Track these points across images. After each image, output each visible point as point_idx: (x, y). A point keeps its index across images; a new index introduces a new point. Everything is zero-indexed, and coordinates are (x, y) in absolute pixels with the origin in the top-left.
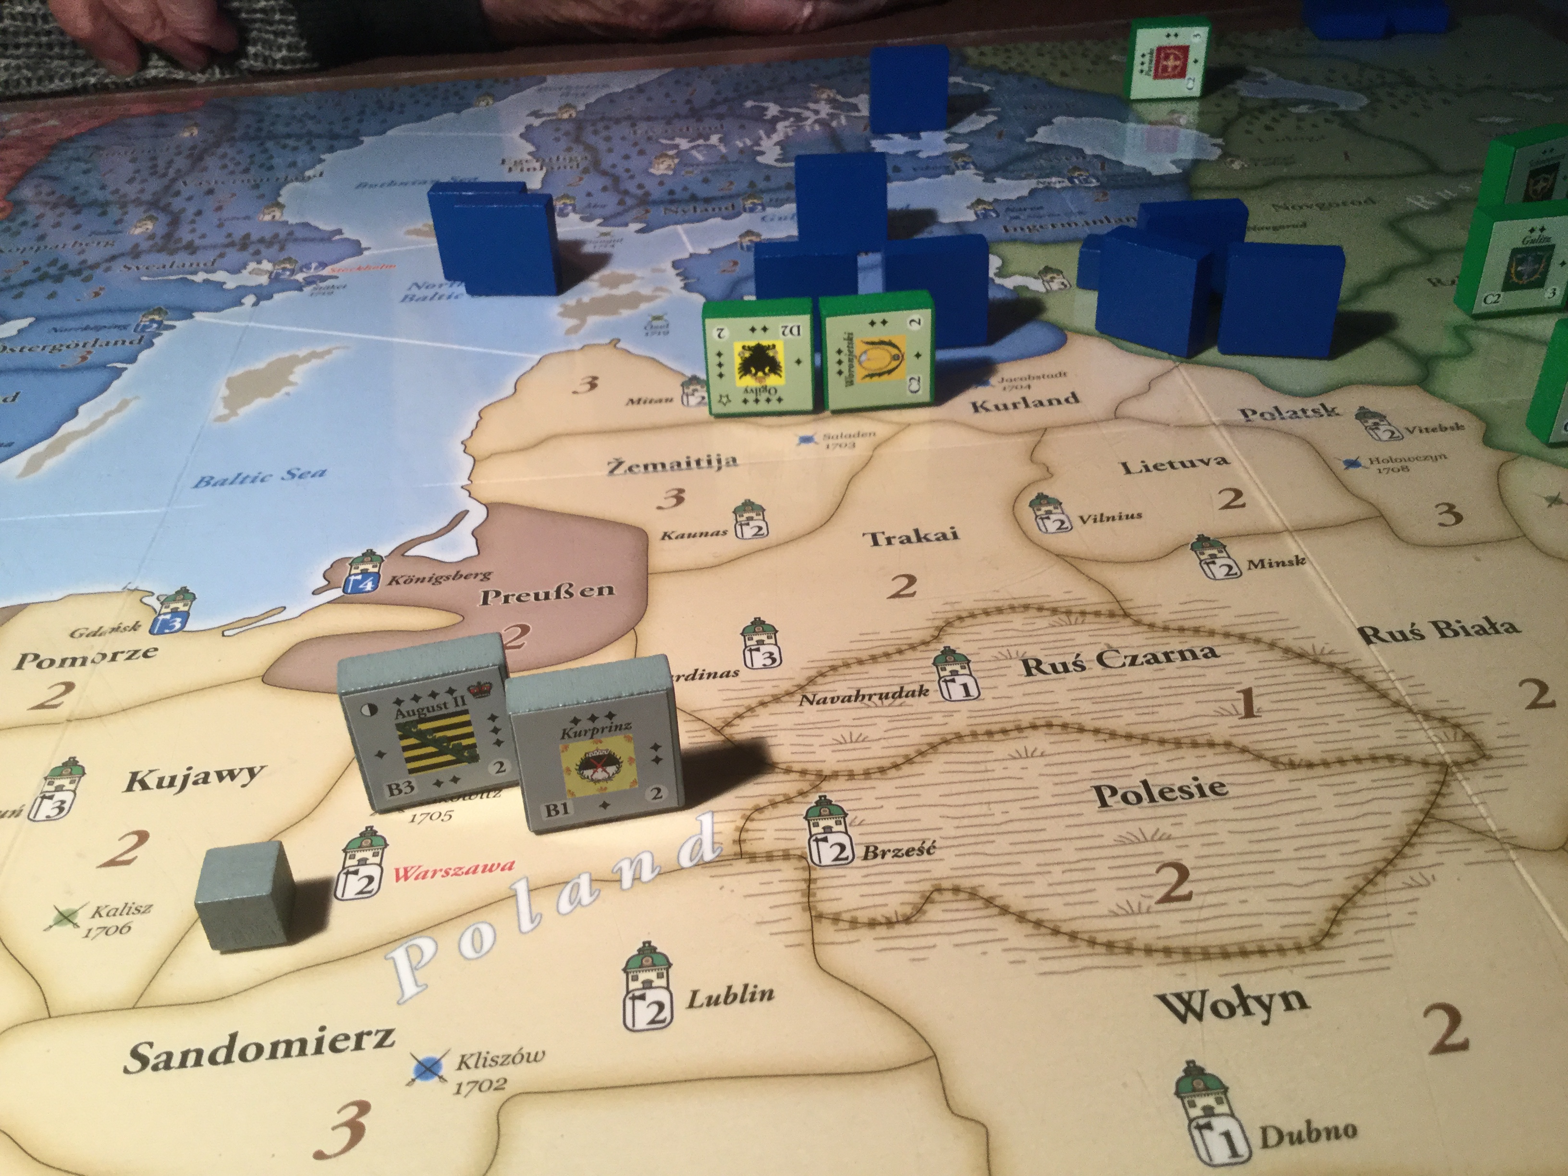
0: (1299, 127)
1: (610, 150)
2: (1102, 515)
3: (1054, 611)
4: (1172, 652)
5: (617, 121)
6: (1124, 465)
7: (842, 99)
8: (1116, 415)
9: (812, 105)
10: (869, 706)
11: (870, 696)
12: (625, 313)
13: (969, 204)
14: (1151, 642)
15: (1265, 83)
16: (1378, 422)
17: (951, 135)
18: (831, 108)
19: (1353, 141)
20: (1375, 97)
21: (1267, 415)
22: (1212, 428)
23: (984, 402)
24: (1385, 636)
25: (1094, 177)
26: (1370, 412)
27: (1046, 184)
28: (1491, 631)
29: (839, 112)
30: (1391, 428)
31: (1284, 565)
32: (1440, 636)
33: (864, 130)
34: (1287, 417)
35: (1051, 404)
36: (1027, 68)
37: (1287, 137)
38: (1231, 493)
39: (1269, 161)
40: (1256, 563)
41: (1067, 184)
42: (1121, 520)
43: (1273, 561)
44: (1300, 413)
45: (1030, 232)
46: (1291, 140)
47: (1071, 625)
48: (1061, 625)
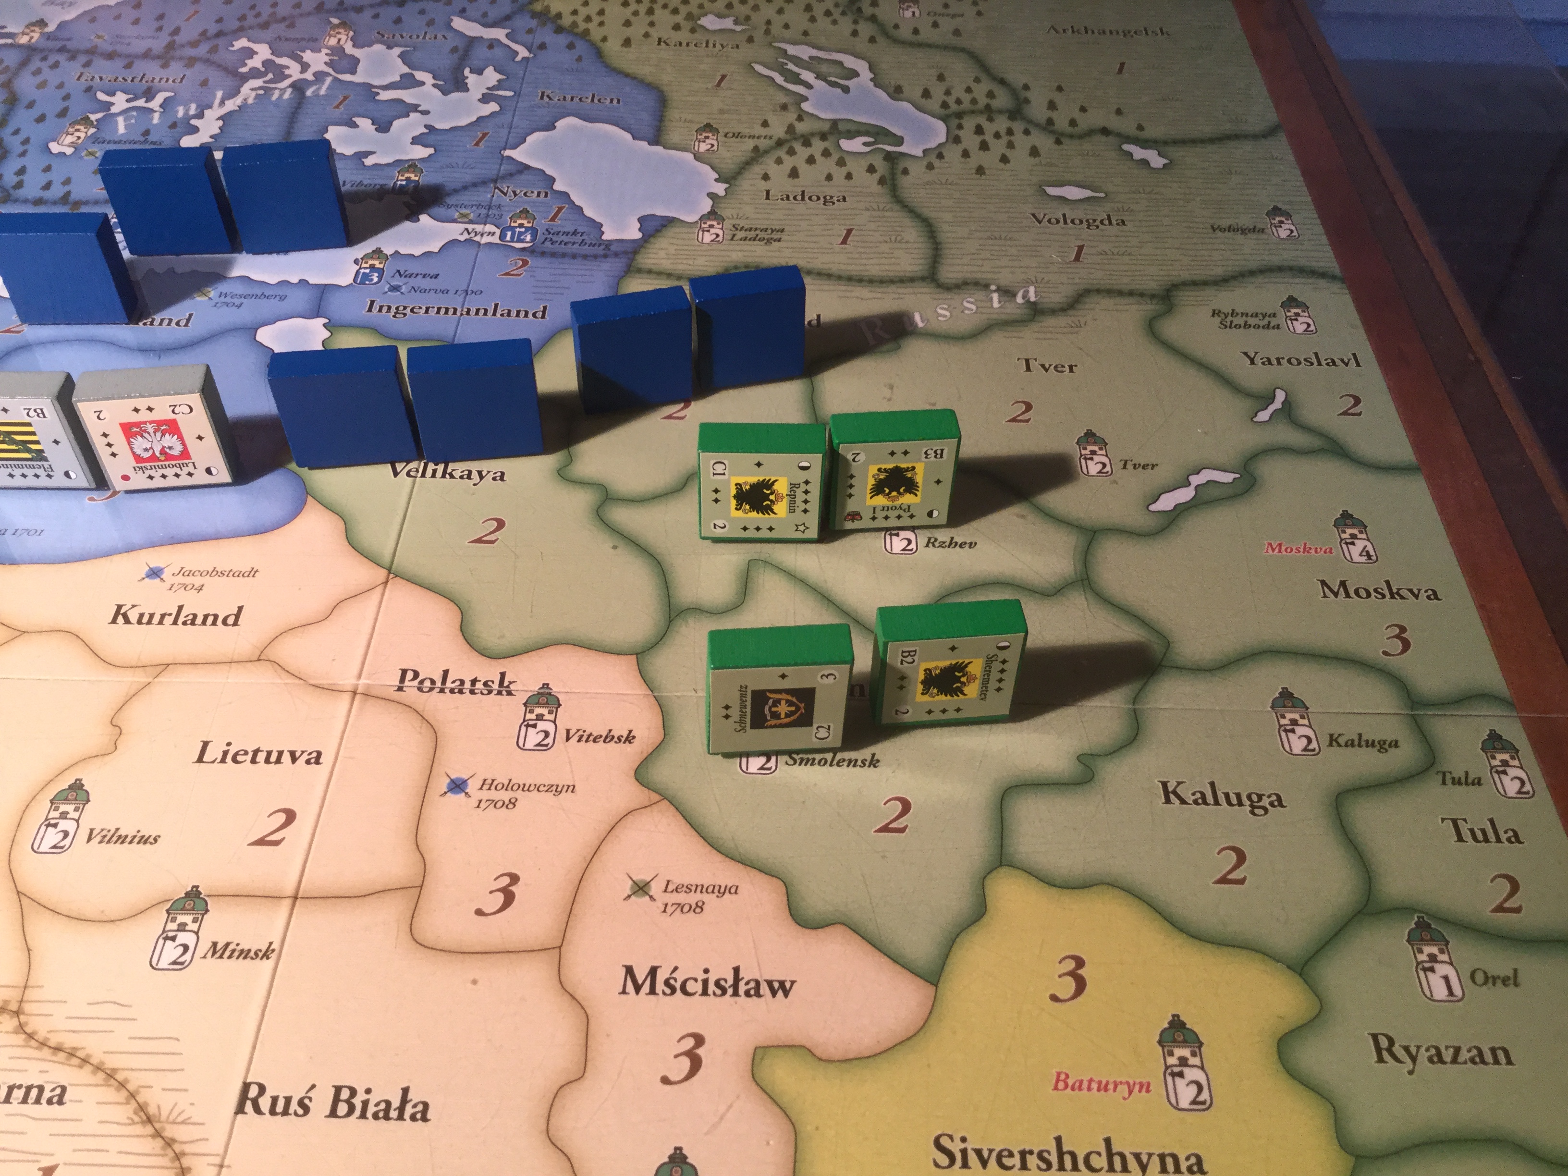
0: (829, 177)
1: (31, 105)
2: (117, 829)
4: (20, 1087)
5: (73, 55)
6: (206, 744)
7: (349, 49)
8: (260, 658)
9: (308, 56)
13: (360, 256)
15: (846, 90)
16: (543, 715)
17: (427, 131)
18: (326, 63)
19: (874, 210)
20: (957, 132)
21: (427, 684)
22: (347, 697)
23: (134, 606)
24: (265, 1103)
25: (534, 231)
26: (550, 694)
27: (473, 235)
28: (394, 1114)
29: (330, 71)
30: (550, 727)
31: (245, 958)
32: (328, 1113)
33: (337, 107)
34: (447, 691)
35: (204, 623)
36: (592, 26)
37: (803, 192)
38: (282, 817)
39: (752, 234)
40: (219, 947)
41: (496, 239)
42: (131, 842)
43: (239, 948)
44: (468, 685)
45: (394, 316)
46: (803, 199)
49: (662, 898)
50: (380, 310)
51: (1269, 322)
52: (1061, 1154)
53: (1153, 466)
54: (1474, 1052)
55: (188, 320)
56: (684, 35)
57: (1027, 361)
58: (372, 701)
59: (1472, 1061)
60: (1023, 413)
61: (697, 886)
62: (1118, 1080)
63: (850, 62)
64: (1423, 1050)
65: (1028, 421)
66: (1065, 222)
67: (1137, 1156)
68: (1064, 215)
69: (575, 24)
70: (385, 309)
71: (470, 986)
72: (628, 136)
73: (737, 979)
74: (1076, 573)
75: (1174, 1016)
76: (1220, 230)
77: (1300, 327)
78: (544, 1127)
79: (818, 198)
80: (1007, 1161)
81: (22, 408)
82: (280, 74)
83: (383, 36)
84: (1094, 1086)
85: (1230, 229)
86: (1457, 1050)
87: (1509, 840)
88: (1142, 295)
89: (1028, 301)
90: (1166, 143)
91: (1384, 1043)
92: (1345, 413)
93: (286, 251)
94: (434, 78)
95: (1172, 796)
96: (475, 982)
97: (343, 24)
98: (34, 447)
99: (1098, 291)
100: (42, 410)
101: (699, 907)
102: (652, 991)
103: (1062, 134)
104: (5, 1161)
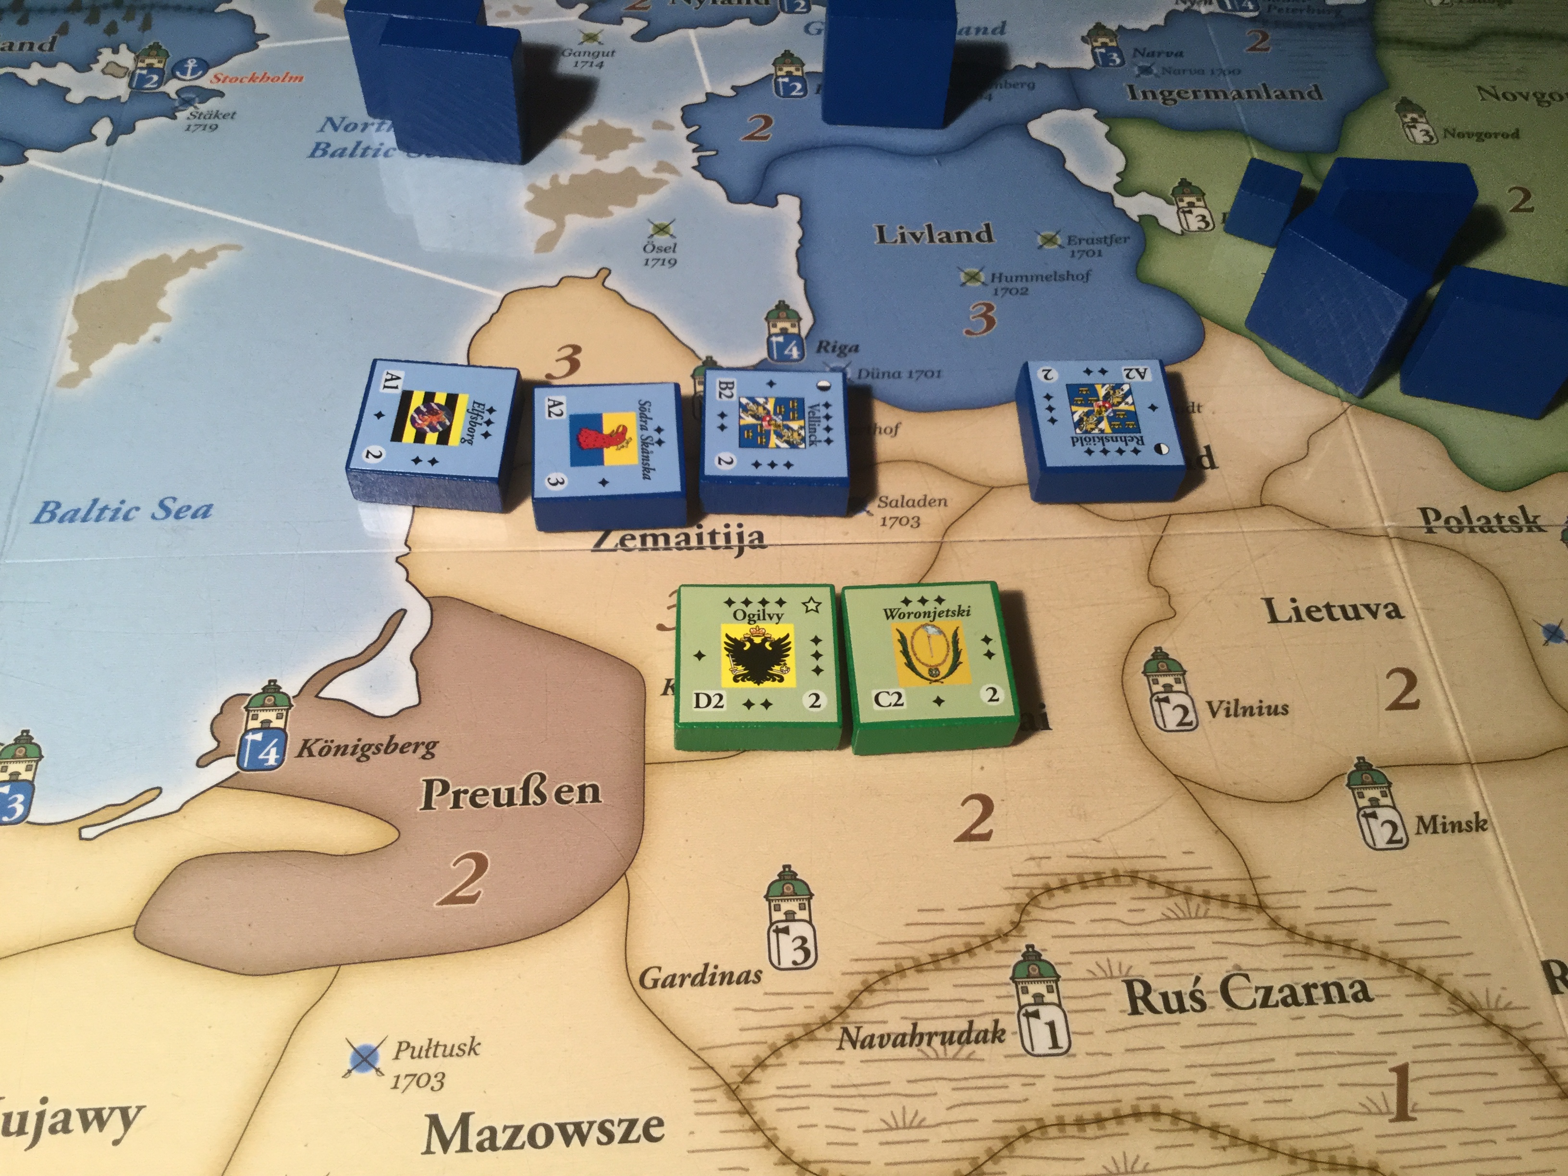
2: (1237, 701)
3: (1170, 888)
4: (1315, 986)
6: (1269, 602)
8: (1261, 501)
10: (929, 1058)
11: (931, 1035)
12: (619, 212)
13: (1085, 34)
14: (1290, 962)
21: (1454, 524)
22: (1384, 542)
31: (1460, 831)
34: (1477, 529)
38: (1402, 678)
40: (1427, 820)
41: (1215, 8)
42: (1261, 715)
43: (1448, 821)
44: (1494, 522)
45: (1164, 103)
47: (1191, 918)
48: (1179, 919)
50: (1146, 97)
58: (1412, 547)
70: (1149, 95)
104: (1350, 1065)
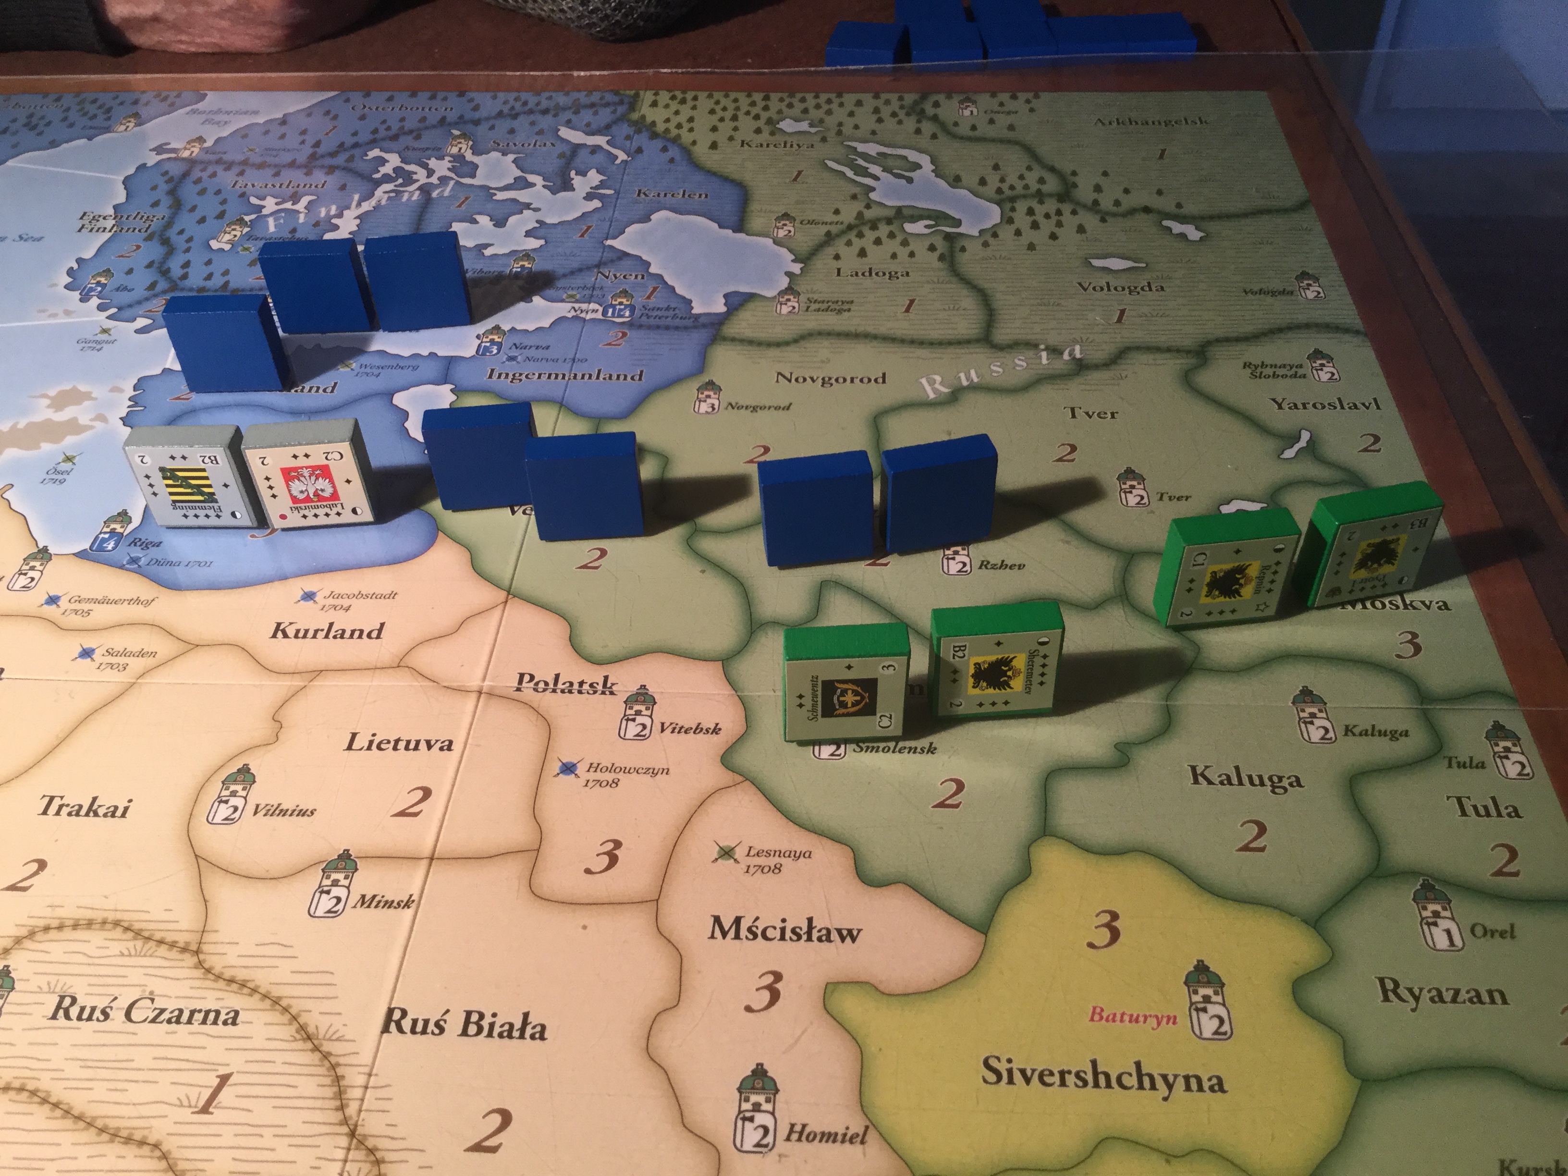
0: (894, 256)
1: (193, 209)
2: (279, 805)
3: (138, 934)
4: (200, 1011)
5: (229, 166)
6: (354, 735)
7: (469, 156)
8: (400, 664)
9: (433, 163)
12: (46, 447)
13: (481, 332)
14: (192, 993)
15: (910, 180)
16: (641, 711)
17: (538, 225)
18: (449, 169)
19: (934, 282)
20: (1011, 214)
21: (542, 685)
22: (474, 696)
23: (291, 624)
24: (406, 1024)
25: (632, 308)
26: (647, 694)
27: (579, 312)
28: (516, 1034)
29: (453, 175)
30: (647, 721)
31: (389, 907)
32: (460, 1032)
33: (460, 206)
34: (558, 691)
35: (352, 636)
36: (684, 132)
37: (870, 269)
38: (420, 794)
39: (825, 306)
40: (367, 899)
41: (599, 316)
42: (291, 815)
43: (385, 899)
44: (576, 686)
45: (511, 382)
46: (870, 275)
47: (140, 956)
48: (130, 955)
49: (745, 861)
50: (499, 377)
51: (1296, 372)
52: (1096, 1074)
53: (1187, 498)
54: (1473, 993)
55: (334, 388)
56: (765, 136)
57: (1073, 410)
58: (494, 701)
59: (1471, 1000)
60: (1069, 453)
61: (775, 851)
62: (1148, 1014)
63: (913, 156)
64: (1425, 991)
65: (1073, 460)
66: (1109, 290)
67: (1165, 1077)
68: (1108, 283)
69: (667, 130)
70: (503, 376)
71: (580, 930)
72: (716, 226)
73: (810, 927)
74: (1115, 589)
75: (1198, 961)
76: (1252, 293)
77: (1324, 376)
78: (644, 1046)
79: (884, 274)
80: (1047, 1079)
81: (199, 455)
82: (409, 179)
83: (499, 145)
84: (1127, 1018)
85: (1261, 291)
86: (1457, 992)
87: (1509, 815)
88: (1178, 351)
89: (1074, 358)
90: (1202, 218)
91: (1390, 985)
92: (1365, 450)
93: (417, 329)
94: (544, 180)
95: (1200, 779)
96: (585, 927)
97: (464, 136)
98: (206, 490)
99: (1138, 348)
100: (215, 457)
101: (778, 868)
102: (737, 937)
103: (1107, 213)
104: (188, 1070)
